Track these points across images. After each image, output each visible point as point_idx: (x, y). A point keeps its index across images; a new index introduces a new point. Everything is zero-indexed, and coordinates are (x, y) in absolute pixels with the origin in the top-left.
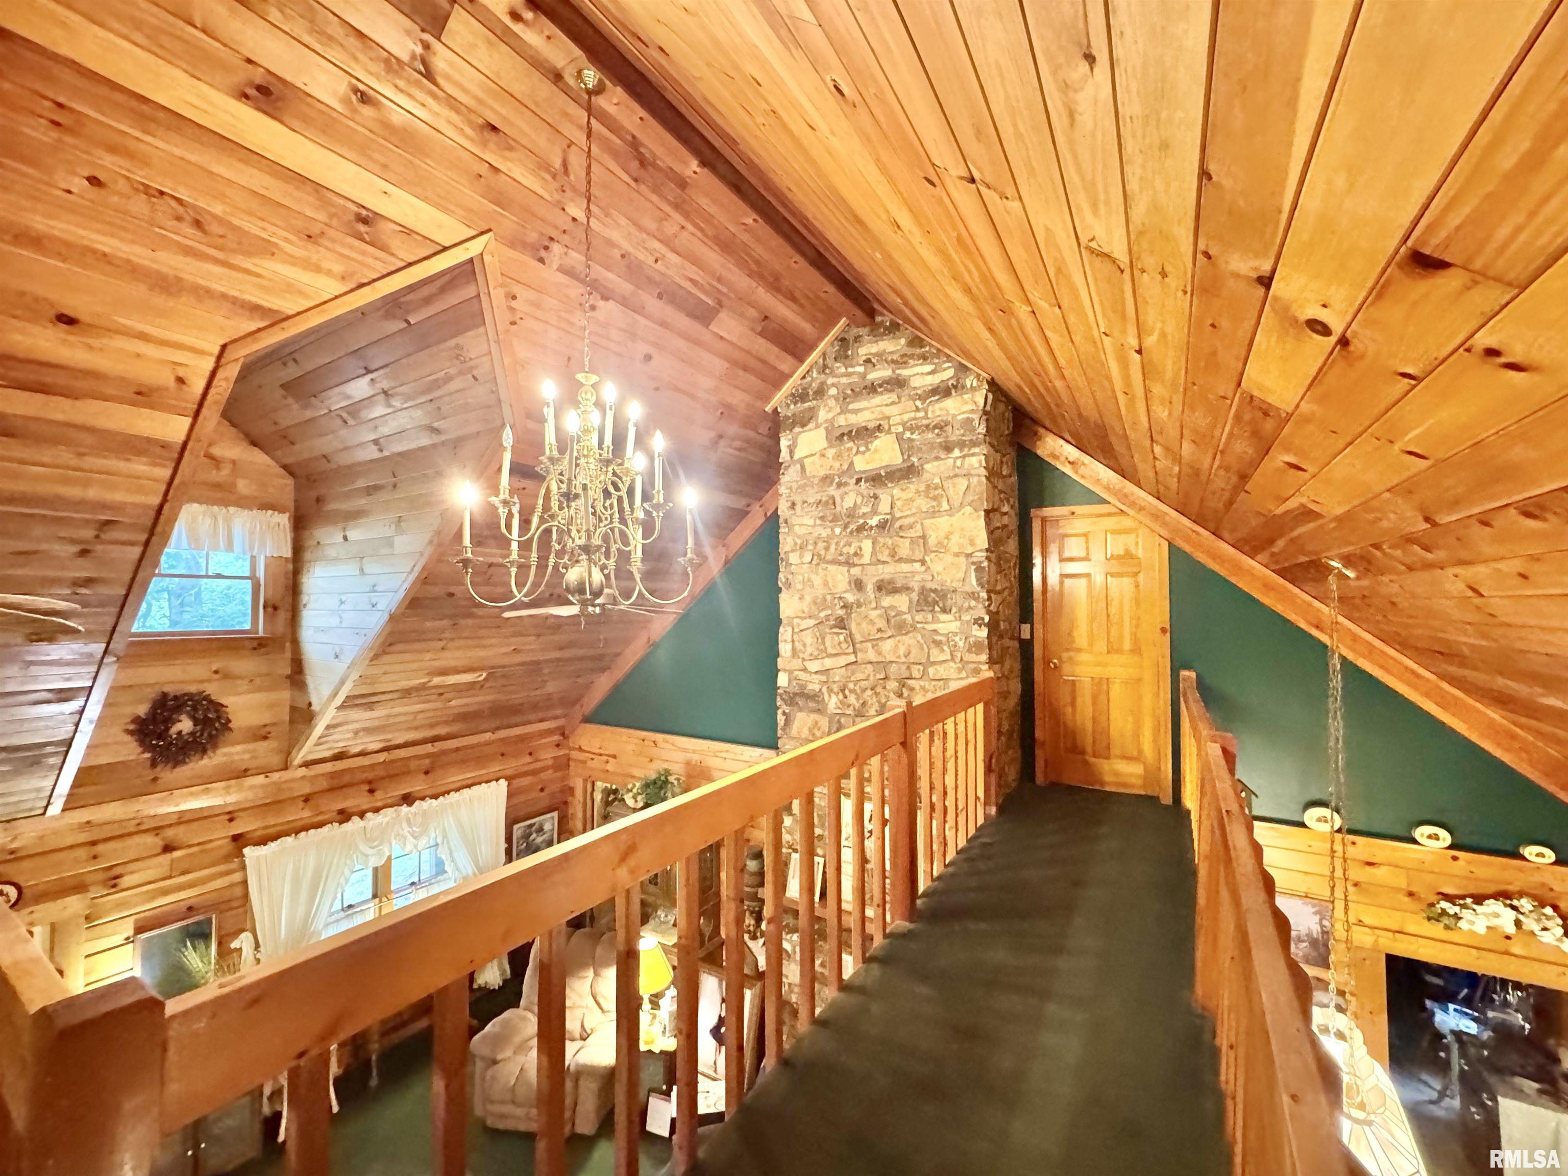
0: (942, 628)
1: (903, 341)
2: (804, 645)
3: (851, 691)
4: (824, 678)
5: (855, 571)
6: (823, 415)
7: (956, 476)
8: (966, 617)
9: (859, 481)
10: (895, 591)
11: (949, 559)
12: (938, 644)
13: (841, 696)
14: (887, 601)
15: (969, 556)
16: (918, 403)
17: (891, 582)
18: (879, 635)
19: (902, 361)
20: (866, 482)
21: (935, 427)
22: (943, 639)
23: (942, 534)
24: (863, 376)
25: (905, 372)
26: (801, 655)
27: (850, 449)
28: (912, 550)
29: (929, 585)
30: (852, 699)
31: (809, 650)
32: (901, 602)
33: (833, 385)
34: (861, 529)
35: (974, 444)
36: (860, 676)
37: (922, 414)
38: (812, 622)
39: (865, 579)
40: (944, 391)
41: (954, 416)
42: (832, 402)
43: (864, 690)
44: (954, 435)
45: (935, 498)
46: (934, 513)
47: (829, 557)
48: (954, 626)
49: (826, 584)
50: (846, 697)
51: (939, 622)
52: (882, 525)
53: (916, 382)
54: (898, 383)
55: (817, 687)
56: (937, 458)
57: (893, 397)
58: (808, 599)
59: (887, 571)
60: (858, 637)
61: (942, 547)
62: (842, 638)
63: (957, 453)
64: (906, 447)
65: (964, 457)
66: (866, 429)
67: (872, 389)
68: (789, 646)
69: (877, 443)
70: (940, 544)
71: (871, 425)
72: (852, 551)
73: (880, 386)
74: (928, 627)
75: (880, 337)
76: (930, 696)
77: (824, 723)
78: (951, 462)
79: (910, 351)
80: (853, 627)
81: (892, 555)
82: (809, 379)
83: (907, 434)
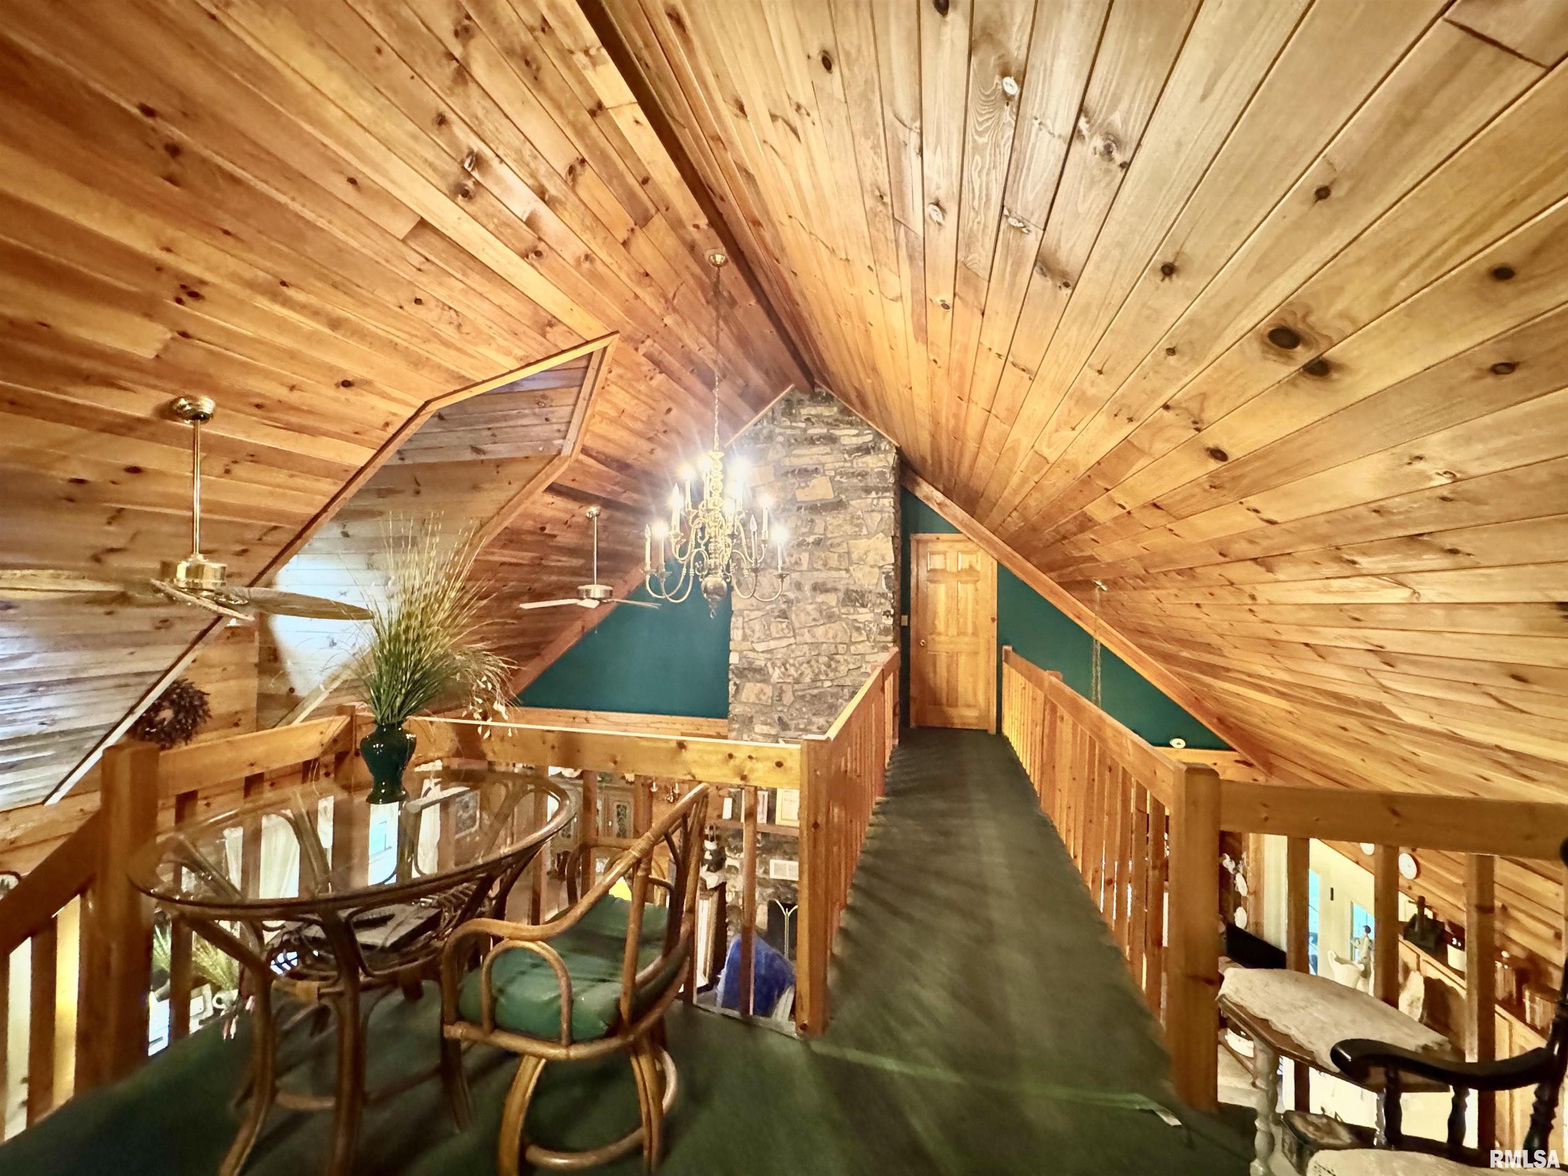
0: (861, 618)
1: (835, 409)
2: (753, 631)
3: (792, 665)
4: (769, 656)
5: (796, 576)
6: (772, 455)
7: (873, 511)
8: (878, 611)
9: (799, 508)
10: (827, 591)
11: (867, 569)
12: (858, 629)
13: (783, 669)
14: (820, 598)
15: (881, 567)
16: (846, 456)
17: (824, 584)
18: (813, 623)
19: (835, 423)
20: (806, 509)
21: (859, 474)
22: (861, 625)
23: (862, 552)
24: (805, 430)
25: (837, 432)
26: (750, 639)
27: (793, 484)
28: (839, 561)
29: (852, 587)
30: (792, 671)
31: (757, 635)
32: (831, 599)
33: (780, 434)
34: (800, 544)
35: (886, 490)
36: (798, 653)
37: (848, 464)
38: (759, 614)
39: (803, 582)
40: (865, 450)
41: (872, 469)
42: (779, 447)
43: (801, 664)
44: (872, 481)
45: (857, 526)
46: (857, 536)
48: (870, 616)
49: (772, 584)
50: (786, 669)
51: (859, 613)
52: (817, 543)
53: (845, 441)
54: (832, 440)
55: (762, 663)
56: (859, 497)
57: (828, 449)
58: (756, 595)
59: (821, 576)
60: (797, 625)
61: (861, 561)
62: (784, 625)
63: (873, 494)
64: (838, 488)
65: (879, 498)
66: (806, 470)
67: (812, 441)
68: (740, 633)
69: (814, 481)
70: (860, 559)
71: (810, 468)
72: (793, 560)
73: (818, 439)
74: (851, 617)
75: (819, 403)
76: (851, 666)
77: (769, 690)
78: (869, 501)
79: (840, 417)
80: (793, 616)
81: (825, 565)
82: (759, 426)
83: (838, 478)
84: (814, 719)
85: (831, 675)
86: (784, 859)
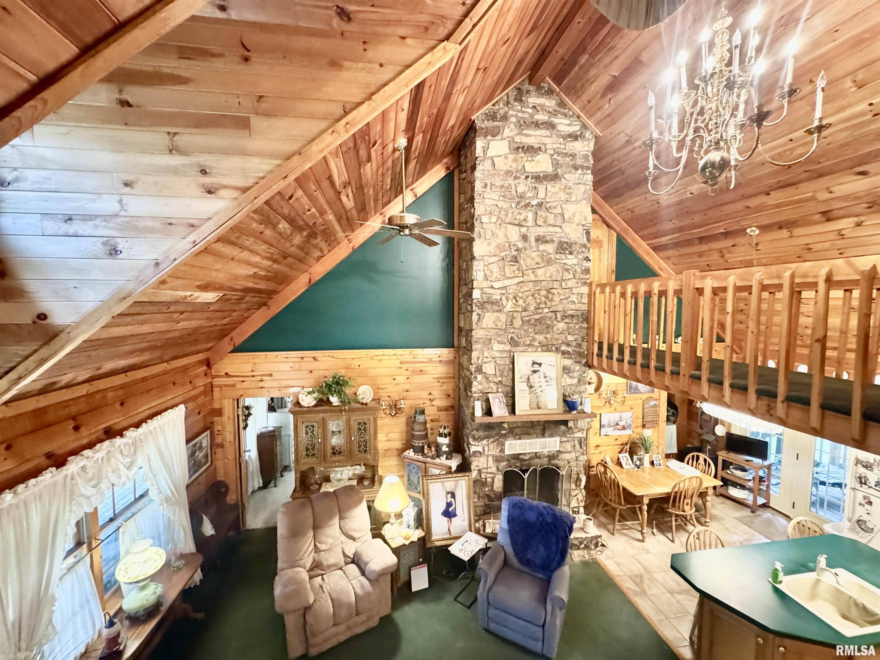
0: (570, 262)
1: (554, 102)
2: (492, 272)
3: (520, 298)
5: (524, 230)
6: (507, 132)
7: (579, 183)
9: (527, 177)
10: (546, 242)
11: (574, 226)
12: (567, 270)
13: (514, 301)
14: (542, 247)
15: (583, 225)
16: (561, 140)
17: (544, 237)
18: (537, 266)
19: (554, 113)
20: (532, 178)
21: (570, 155)
22: (570, 267)
23: (571, 213)
24: (532, 116)
25: (555, 120)
26: (490, 279)
27: (522, 157)
28: (555, 220)
29: (565, 240)
30: (521, 302)
31: (495, 275)
32: (550, 248)
33: (512, 116)
34: (527, 206)
35: (588, 168)
36: (525, 289)
37: (563, 147)
38: (497, 259)
39: (528, 234)
40: (575, 137)
41: (579, 152)
42: (512, 126)
43: (527, 297)
44: (579, 162)
45: (568, 194)
46: (567, 201)
47: (508, 220)
48: (575, 261)
49: (506, 236)
50: (517, 301)
51: (567, 259)
52: (540, 205)
53: (560, 128)
54: (551, 126)
55: (498, 298)
56: (570, 172)
57: (548, 133)
58: (494, 244)
59: (541, 231)
60: (524, 267)
61: (570, 221)
62: (515, 268)
63: (580, 171)
64: (555, 164)
65: (584, 174)
66: (533, 148)
67: (537, 125)
68: (482, 273)
69: (538, 157)
70: (570, 218)
71: (536, 146)
72: (522, 218)
73: (542, 124)
74: (562, 261)
75: (542, 95)
76: (562, 297)
77: (503, 317)
78: (577, 176)
79: (558, 109)
80: (522, 262)
81: (545, 222)
82: (497, 107)
83: (555, 156)
84: (537, 337)
85: (549, 304)
86: (515, 439)
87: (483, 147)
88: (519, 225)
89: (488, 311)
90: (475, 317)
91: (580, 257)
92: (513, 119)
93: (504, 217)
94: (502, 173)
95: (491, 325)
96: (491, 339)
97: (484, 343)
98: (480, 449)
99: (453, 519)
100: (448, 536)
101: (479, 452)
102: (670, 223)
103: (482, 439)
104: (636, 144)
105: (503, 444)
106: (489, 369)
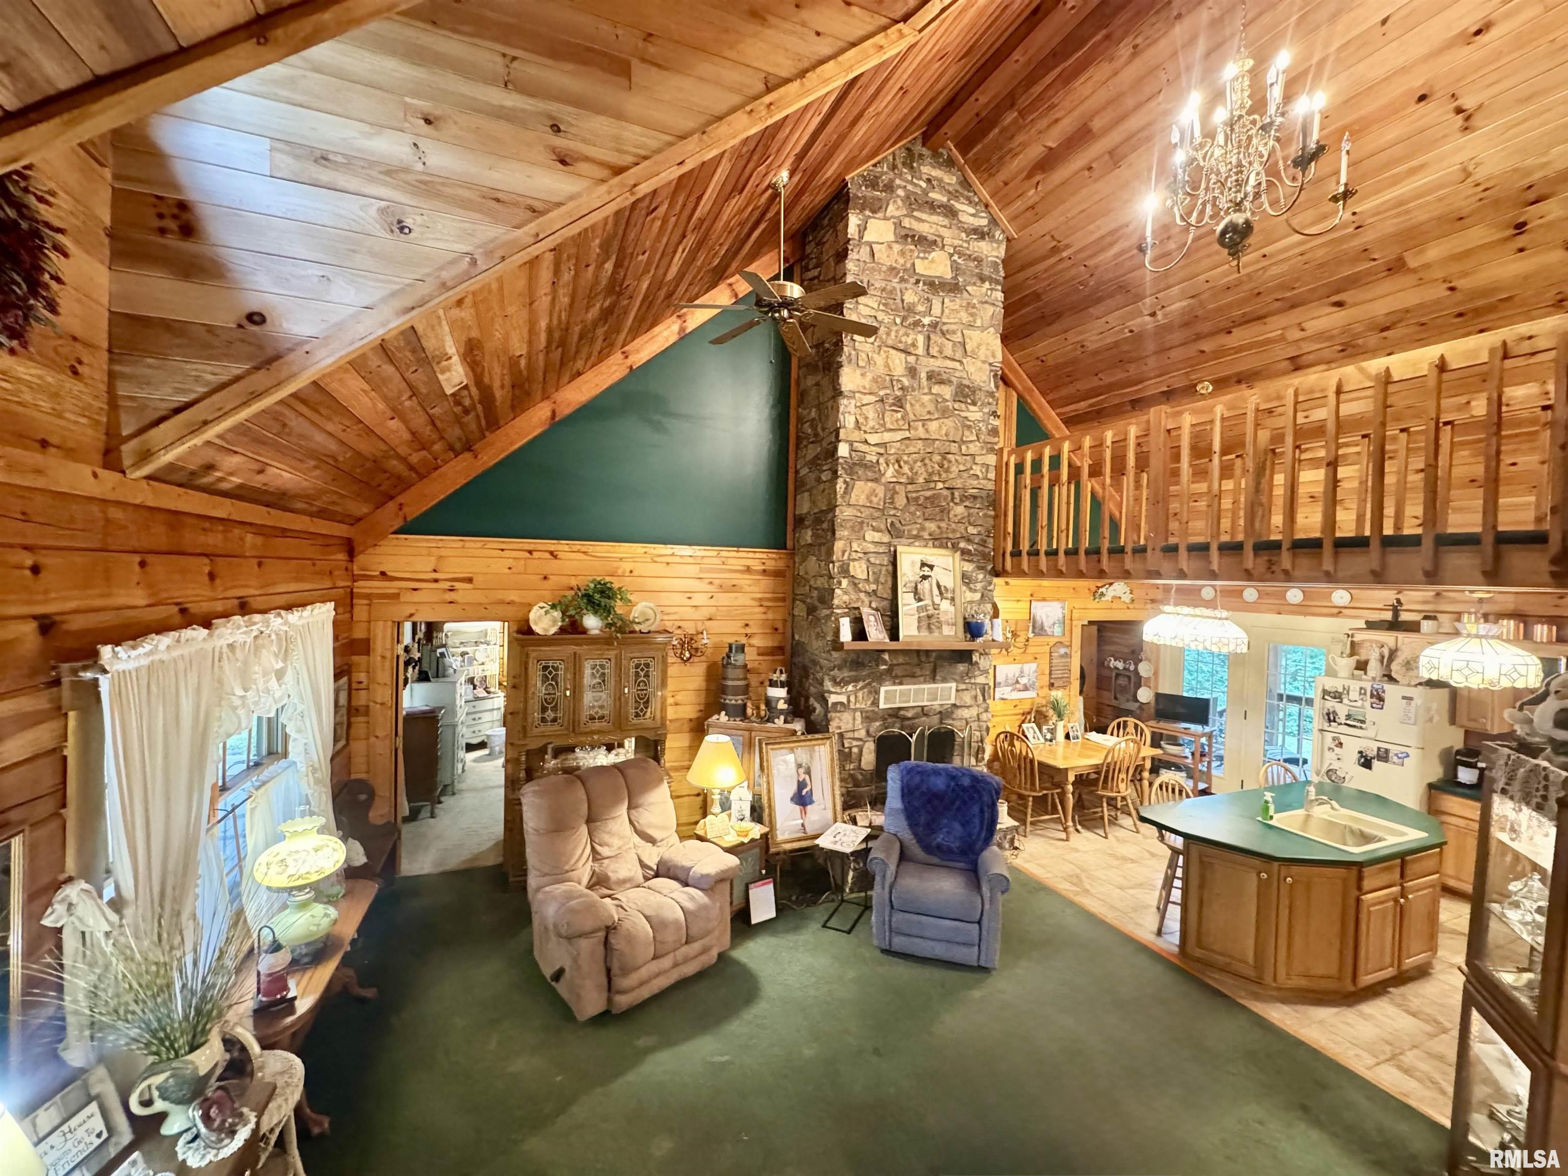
0: (972, 416)
1: (954, 178)
2: (866, 418)
3: (905, 462)
5: (912, 359)
6: (891, 210)
7: (986, 302)
9: (918, 282)
10: (941, 382)
11: (979, 364)
12: (969, 427)
13: (896, 466)
14: (936, 389)
15: (990, 364)
16: (963, 235)
17: (939, 373)
18: (928, 417)
19: (954, 195)
20: (924, 284)
21: (975, 259)
22: (972, 424)
23: (975, 345)
24: (925, 192)
25: (958, 206)
26: (863, 428)
27: (911, 251)
28: (954, 351)
29: (966, 382)
30: (906, 469)
31: (870, 423)
32: (947, 392)
33: (899, 187)
34: (917, 323)
35: (997, 282)
36: (912, 450)
37: (965, 245)
38: (873, 399)
39: (918, 367)
40: (981, 234)
41: (987, 257)
42: (900, 202)
43: (915, 462)
44: (987, 271)
45: (972, 315)
46: (971, 326)
47: (890, 342)
48: (978, 416)
49: (887, 365)
50: (900, 467)
51: (968, 410)
52: (934, 325)
53: (963, 218)
54: (951, 213)
55: (874, 459)
56: (974, 284)
57: (946, 222)
58: (869, 376)
59: (935, 364)
60: (912, 417)
61: (974, 355)
63: (987, 285)
64: (955, 268)
65: (992, 289)
66: (926, 238)
67: (932, 207)
68: (851, 419)
69: (933, 254)
70: (973, 351)
71: (931, 238)
72: (910, 341)
73: (939, 207)
74: (963, 414)
75: (939, 165)
76: (962, 468)
77: (880, 491)
78: (984, 290)
79: (958, 188)
80: (908, 407)
81: (941, 352)
82: (879, 169)
83: (956, 257)
84: (927, 524)
85: (944, 475)
86: (894, 684)
87: (859, 226)
88: (907, 352)
89: (859, 479)
90: (840, 486)
91: (986, 410)
92: (900, 192)
93: (884, 337)
94: (884, 268)
95: (862, 500)
96: (862, 522)
97: (852, 528)
98: (843, 699)
99: (809, 807)
100: (802, 835)
101: (842, 703)
102: (1096, 378)
103: (847, 683)
104: (1065, 254)
105: (877, 692)
106: (859, 570)
